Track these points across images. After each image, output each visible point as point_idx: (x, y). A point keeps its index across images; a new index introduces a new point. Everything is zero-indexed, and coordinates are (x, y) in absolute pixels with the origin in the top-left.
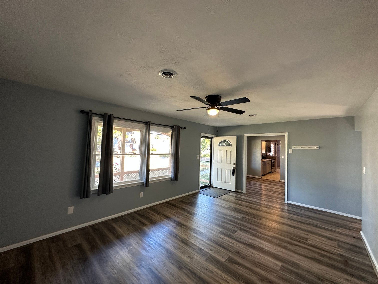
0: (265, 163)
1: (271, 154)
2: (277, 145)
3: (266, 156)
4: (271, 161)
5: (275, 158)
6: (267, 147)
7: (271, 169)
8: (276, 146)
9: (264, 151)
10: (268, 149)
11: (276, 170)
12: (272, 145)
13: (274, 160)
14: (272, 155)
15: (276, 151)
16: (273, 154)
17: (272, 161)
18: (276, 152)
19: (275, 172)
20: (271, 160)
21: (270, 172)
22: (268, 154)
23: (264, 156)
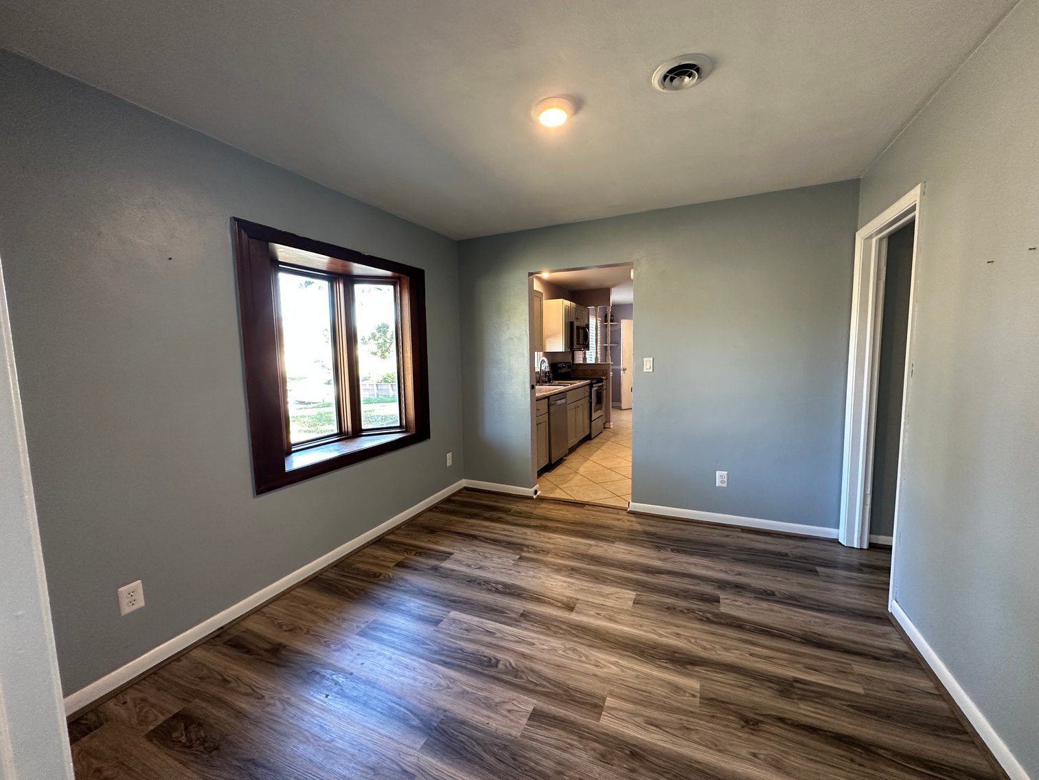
0: (559, 402)
1: (591, 356)
2: (612, 321)
3: (569, 367)
4: (587, 388)
5: (606, 373)
6: (572, 324)
7: (591, 421)
8: (609, 328)
9: (557, 344)
10: (577, 335)
11: (608, 421)
12: (593, 322)
13: (600, 381)
14: (593, 362)
15: (608, 345)
16: (596, 358)
17: (591, 385)
18: (609, 349)
19: (605, 433)
20: (588, 381)
21: (588, 438)
22: (579, 359)
23: (559, 365)
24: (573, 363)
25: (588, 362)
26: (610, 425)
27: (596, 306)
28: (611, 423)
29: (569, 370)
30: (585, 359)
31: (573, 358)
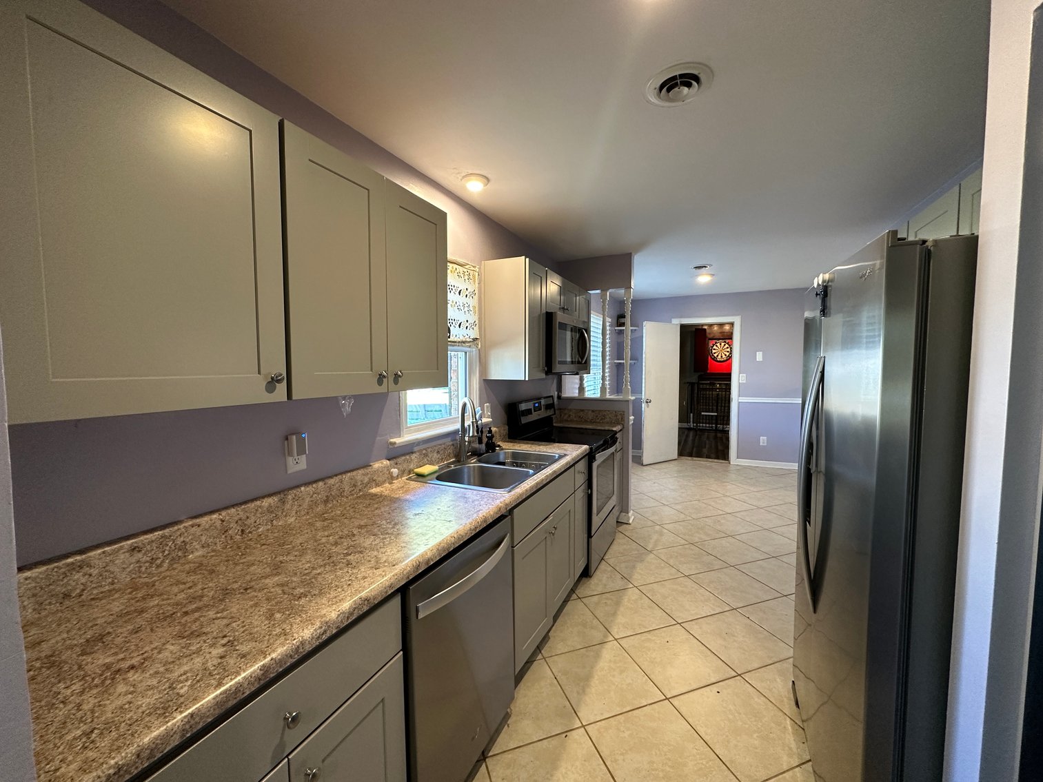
1: (594, 384)
5: (620, 418)
13: (611, 441)
14: (598, 395)
16: (603, 389)
20: (585, 448)
22: (571, 387)
23: (523, 407)
24: (559, 397)
25: (589, 394)
26: (629, 518)
27: (604, 290)
28: (631, 513)
29: (550, 413)
30: (581, 389)
31: (559, 388)
